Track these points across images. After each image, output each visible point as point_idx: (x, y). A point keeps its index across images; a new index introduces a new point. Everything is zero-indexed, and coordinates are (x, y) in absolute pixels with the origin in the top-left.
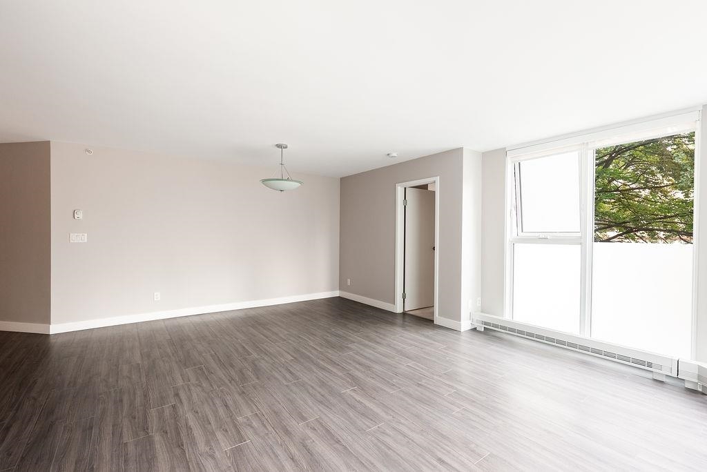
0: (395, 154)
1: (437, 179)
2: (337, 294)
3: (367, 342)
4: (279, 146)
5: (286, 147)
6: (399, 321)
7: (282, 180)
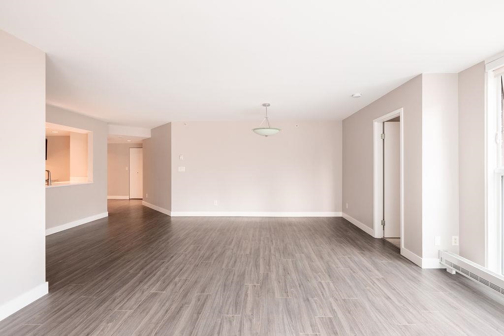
0: (357, 95)
2: (340, 214)
4: (264, 105)
5: (269, 105)
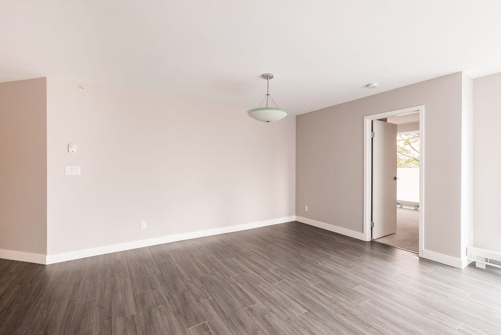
0: (376, 84)
1: (422, 109)
2: (294, 218)
3: (371, 284)
4: (265, 77)
6: (368, 249)
7: (267, 108)
